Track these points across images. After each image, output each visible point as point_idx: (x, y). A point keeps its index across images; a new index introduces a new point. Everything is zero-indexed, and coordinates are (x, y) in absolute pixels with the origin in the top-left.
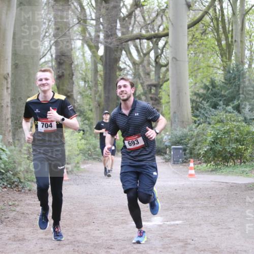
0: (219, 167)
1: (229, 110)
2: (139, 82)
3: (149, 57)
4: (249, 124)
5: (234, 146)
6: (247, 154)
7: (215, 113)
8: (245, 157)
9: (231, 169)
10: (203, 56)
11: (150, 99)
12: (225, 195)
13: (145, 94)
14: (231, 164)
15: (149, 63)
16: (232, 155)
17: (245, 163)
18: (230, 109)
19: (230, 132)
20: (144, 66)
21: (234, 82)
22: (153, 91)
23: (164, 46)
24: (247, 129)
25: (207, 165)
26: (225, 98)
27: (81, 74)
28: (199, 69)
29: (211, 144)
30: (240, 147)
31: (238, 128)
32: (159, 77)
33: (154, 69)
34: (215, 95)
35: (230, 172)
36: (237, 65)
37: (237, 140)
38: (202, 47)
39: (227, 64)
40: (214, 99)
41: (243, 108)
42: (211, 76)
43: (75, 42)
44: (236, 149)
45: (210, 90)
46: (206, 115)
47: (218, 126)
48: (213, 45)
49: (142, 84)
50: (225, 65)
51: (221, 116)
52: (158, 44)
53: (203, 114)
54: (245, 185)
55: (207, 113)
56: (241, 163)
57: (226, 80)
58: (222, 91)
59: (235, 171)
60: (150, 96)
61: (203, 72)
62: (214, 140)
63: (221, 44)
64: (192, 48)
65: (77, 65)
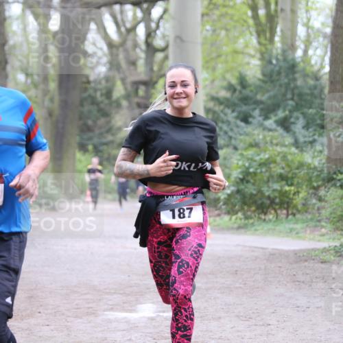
0: (251, 221)
1: (269, 127)
2: (118, 76)
3: (136, 35)
4: (302, 151)
5: (277, 186)
6: (298, 200)
7: (245, 130)
8: (295, 207)
9: (270, 226)
10: (227, 35)
11: (135, 106)
12: (260, 269)
13: (127, 97)
14: (271, 217)
15: (136, 45)
16: (272, 202)
17: (294, 215)
18: (271, 124)
19: (270, 164)
20: (126, 51)
21: (278, 80)
22: (141, 92)
23: (161, 17)
24: (298, 158)
25: (230, 219)
26: (261, 106)
27: (20, 61)
28: (219, 56)
29: (237, 183)
30: (287, 188)
31: (284, 157)
32: (152, 70)
33: (143, 55)
34: (245, 100)
35: (269, 230)
36: (284, 51)
37: (282, 178)
38: (225, 20)
39: (266, 49)
40: (244, 108)
41: (294, 123)
42: (240, 69)
43: (10, 8)
44: (280, 192)
45: (237, 92)
46: (230, 134)
47: (250, 153)
48: (245, 17)
49: (123, 80)
50: (263, 49)
51: (256, 137)
52: (150, 14)
53: (226, 133)
54: (295, 253)
55: (232, 130)
56: (288, 215)
57: (264, 75)
58: (256, 94)
59: (277, 228)
60: (136, 100)
61: (226, 62)
62: (244, 176)
63: (257, 15)
64: (207, 21)
65: (14, 47)
